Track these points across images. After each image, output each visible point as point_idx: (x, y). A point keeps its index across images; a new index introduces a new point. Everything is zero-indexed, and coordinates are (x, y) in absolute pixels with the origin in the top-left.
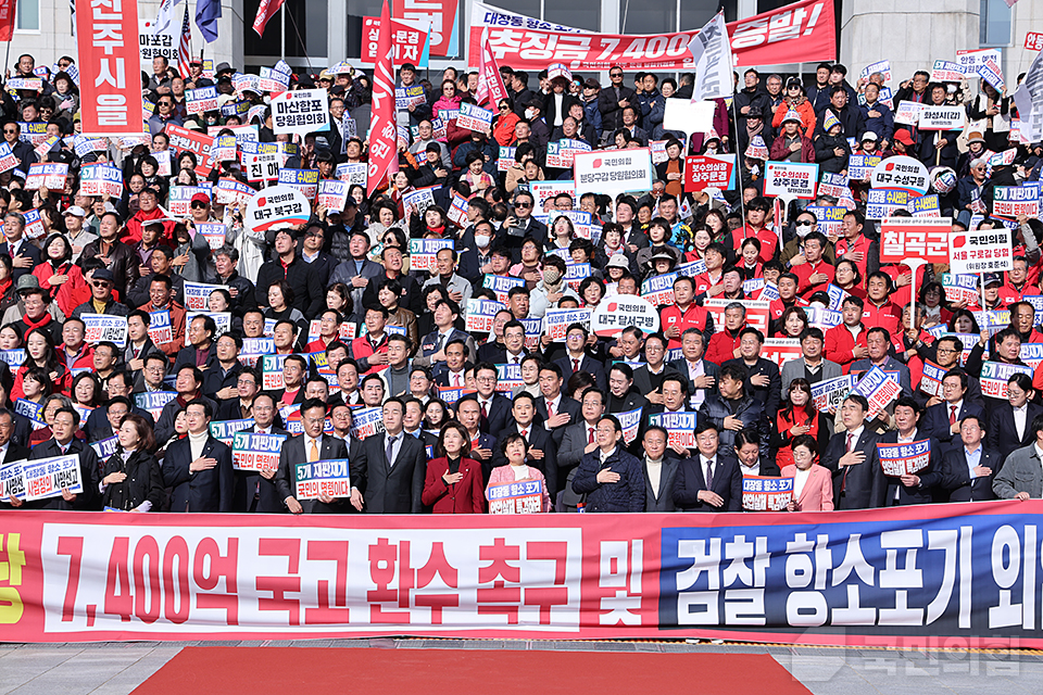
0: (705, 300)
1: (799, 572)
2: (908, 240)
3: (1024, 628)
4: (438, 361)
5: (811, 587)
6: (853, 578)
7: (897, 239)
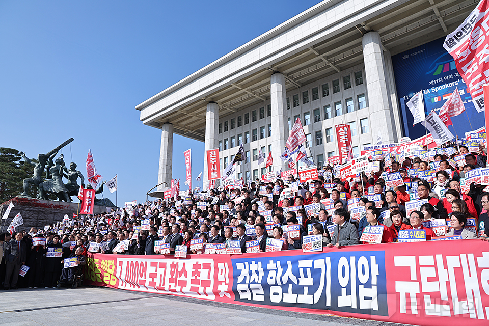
1: (271, 278)
3: (352, 307)
5: (276, 285)
6: (290, 281)
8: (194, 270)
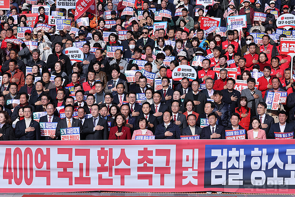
0: (214, 68)
1: (256, 163)
2: (290, 46)
4: (114, 91)
5: (260, 169)
6: (276, 166)
7: (286, 46)
8: (141, 157)
